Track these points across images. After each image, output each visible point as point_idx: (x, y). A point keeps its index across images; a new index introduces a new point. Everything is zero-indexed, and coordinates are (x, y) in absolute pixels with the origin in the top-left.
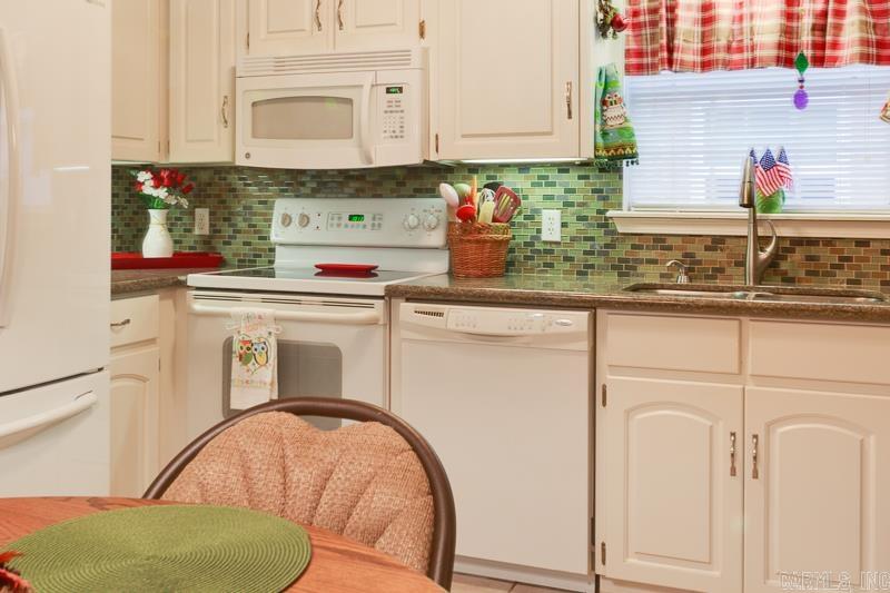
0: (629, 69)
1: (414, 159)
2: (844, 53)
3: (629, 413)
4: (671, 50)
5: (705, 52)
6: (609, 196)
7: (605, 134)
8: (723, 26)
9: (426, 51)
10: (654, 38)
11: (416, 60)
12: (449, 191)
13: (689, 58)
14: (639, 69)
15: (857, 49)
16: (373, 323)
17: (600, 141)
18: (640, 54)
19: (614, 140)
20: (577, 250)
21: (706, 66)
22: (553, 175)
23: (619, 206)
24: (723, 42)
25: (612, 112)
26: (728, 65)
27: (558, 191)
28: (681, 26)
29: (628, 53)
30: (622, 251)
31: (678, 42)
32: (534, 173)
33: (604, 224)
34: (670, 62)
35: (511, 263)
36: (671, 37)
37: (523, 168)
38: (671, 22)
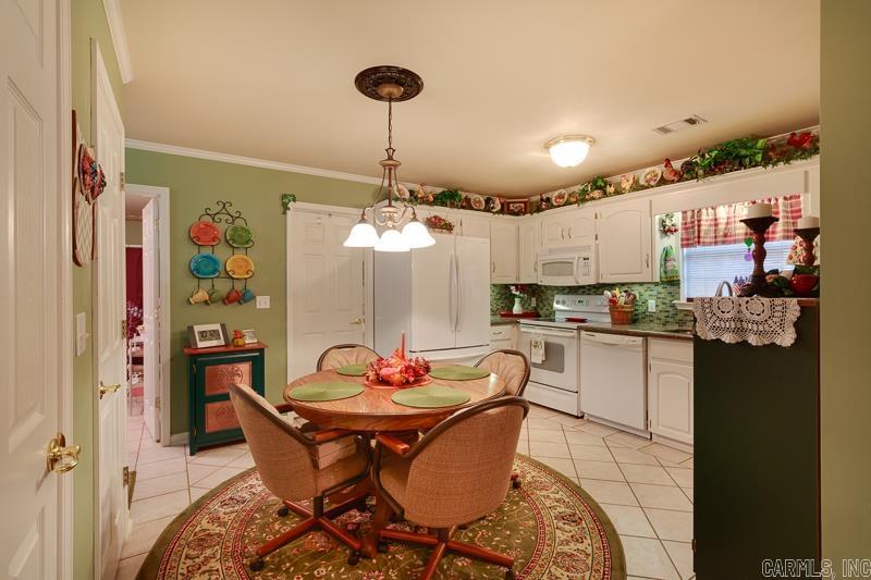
0: (683, 246)
1: (593, 282)
2: (778, 235)
3: (658, 375)
4: (699, 237)
5: (716, 237)
6: (675, 295)
7: (666, 272)
8: (722, 227)
9: (597, 246)
10: (694, 232)
11: (593, 248)
12: (608, 293)
13: (708, 240)
14: (688, 245)
15: (782, 234)
16: (573, 337)
17: (663, 275)
18: (688, 239)
19: (669, 274)
20: (662, 316)
21: (716, 243)
22: (652, 286)
23: (679, 299)
24: (721, 233)
25: (668, 264)
26: (724, 242)
27: (655, 293)
28: (703, 228)
29: (682, 240)
30: (680, 316)
31: (702, 234)
32: (645, 286)
33: (673, 306)
34: (699, 242)
35: (637, 320)
36: (699, 232)
37: (641, 284)
38: (699, 226)
